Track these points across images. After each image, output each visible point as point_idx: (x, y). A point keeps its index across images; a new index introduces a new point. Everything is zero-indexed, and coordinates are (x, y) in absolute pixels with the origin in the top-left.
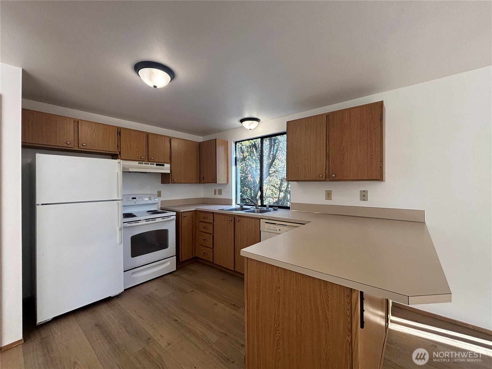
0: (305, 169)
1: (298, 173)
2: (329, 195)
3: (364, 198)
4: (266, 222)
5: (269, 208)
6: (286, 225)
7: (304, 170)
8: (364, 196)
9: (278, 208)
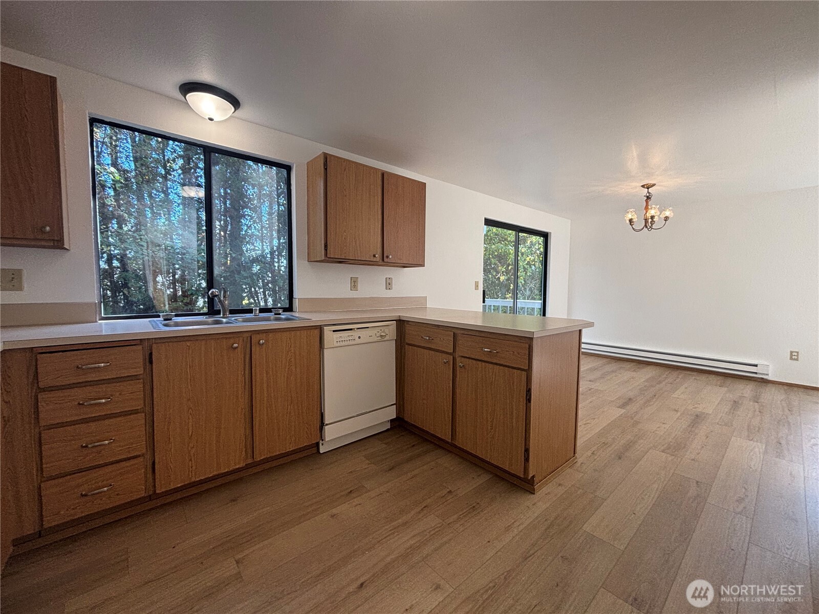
0: (356, 242)
1: (345, 248)
2: (354, 284)
3: (389, 287)
4: (334, 331)
5: (260, 314)
6: (368, 327)
7: (354, 244)
8: (389, 285)
9: (284, 311)
